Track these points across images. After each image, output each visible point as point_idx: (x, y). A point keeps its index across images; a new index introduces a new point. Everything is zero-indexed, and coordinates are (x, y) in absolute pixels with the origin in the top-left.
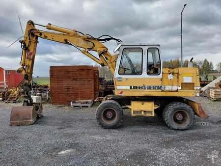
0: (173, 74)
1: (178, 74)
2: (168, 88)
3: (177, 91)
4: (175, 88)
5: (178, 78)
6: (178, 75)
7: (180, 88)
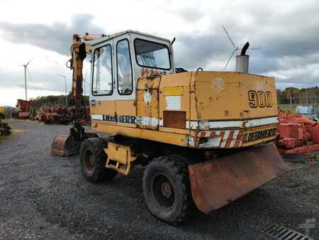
0: (151, 90)
1: (158, 89)
2: (145, 121)
3: (157, 129)
4: (155, 122)
5: (158, 99)
6: (158, 92)
7: (161, 123)
